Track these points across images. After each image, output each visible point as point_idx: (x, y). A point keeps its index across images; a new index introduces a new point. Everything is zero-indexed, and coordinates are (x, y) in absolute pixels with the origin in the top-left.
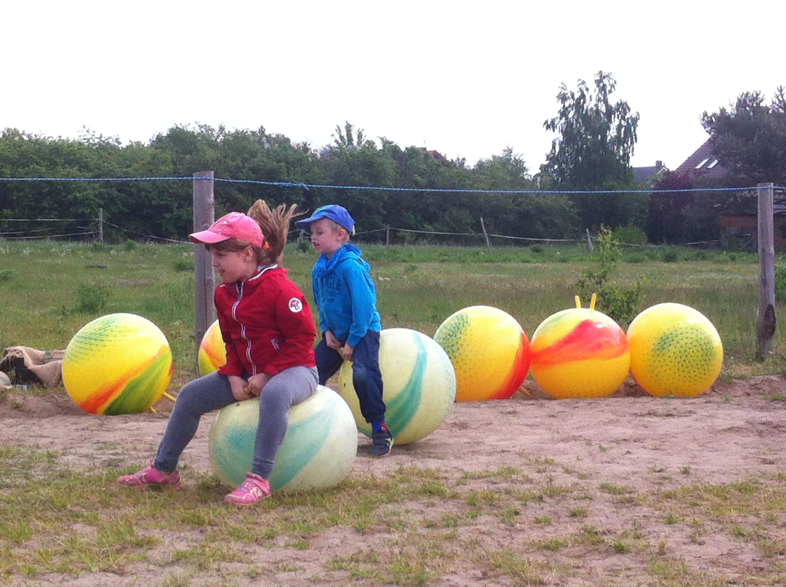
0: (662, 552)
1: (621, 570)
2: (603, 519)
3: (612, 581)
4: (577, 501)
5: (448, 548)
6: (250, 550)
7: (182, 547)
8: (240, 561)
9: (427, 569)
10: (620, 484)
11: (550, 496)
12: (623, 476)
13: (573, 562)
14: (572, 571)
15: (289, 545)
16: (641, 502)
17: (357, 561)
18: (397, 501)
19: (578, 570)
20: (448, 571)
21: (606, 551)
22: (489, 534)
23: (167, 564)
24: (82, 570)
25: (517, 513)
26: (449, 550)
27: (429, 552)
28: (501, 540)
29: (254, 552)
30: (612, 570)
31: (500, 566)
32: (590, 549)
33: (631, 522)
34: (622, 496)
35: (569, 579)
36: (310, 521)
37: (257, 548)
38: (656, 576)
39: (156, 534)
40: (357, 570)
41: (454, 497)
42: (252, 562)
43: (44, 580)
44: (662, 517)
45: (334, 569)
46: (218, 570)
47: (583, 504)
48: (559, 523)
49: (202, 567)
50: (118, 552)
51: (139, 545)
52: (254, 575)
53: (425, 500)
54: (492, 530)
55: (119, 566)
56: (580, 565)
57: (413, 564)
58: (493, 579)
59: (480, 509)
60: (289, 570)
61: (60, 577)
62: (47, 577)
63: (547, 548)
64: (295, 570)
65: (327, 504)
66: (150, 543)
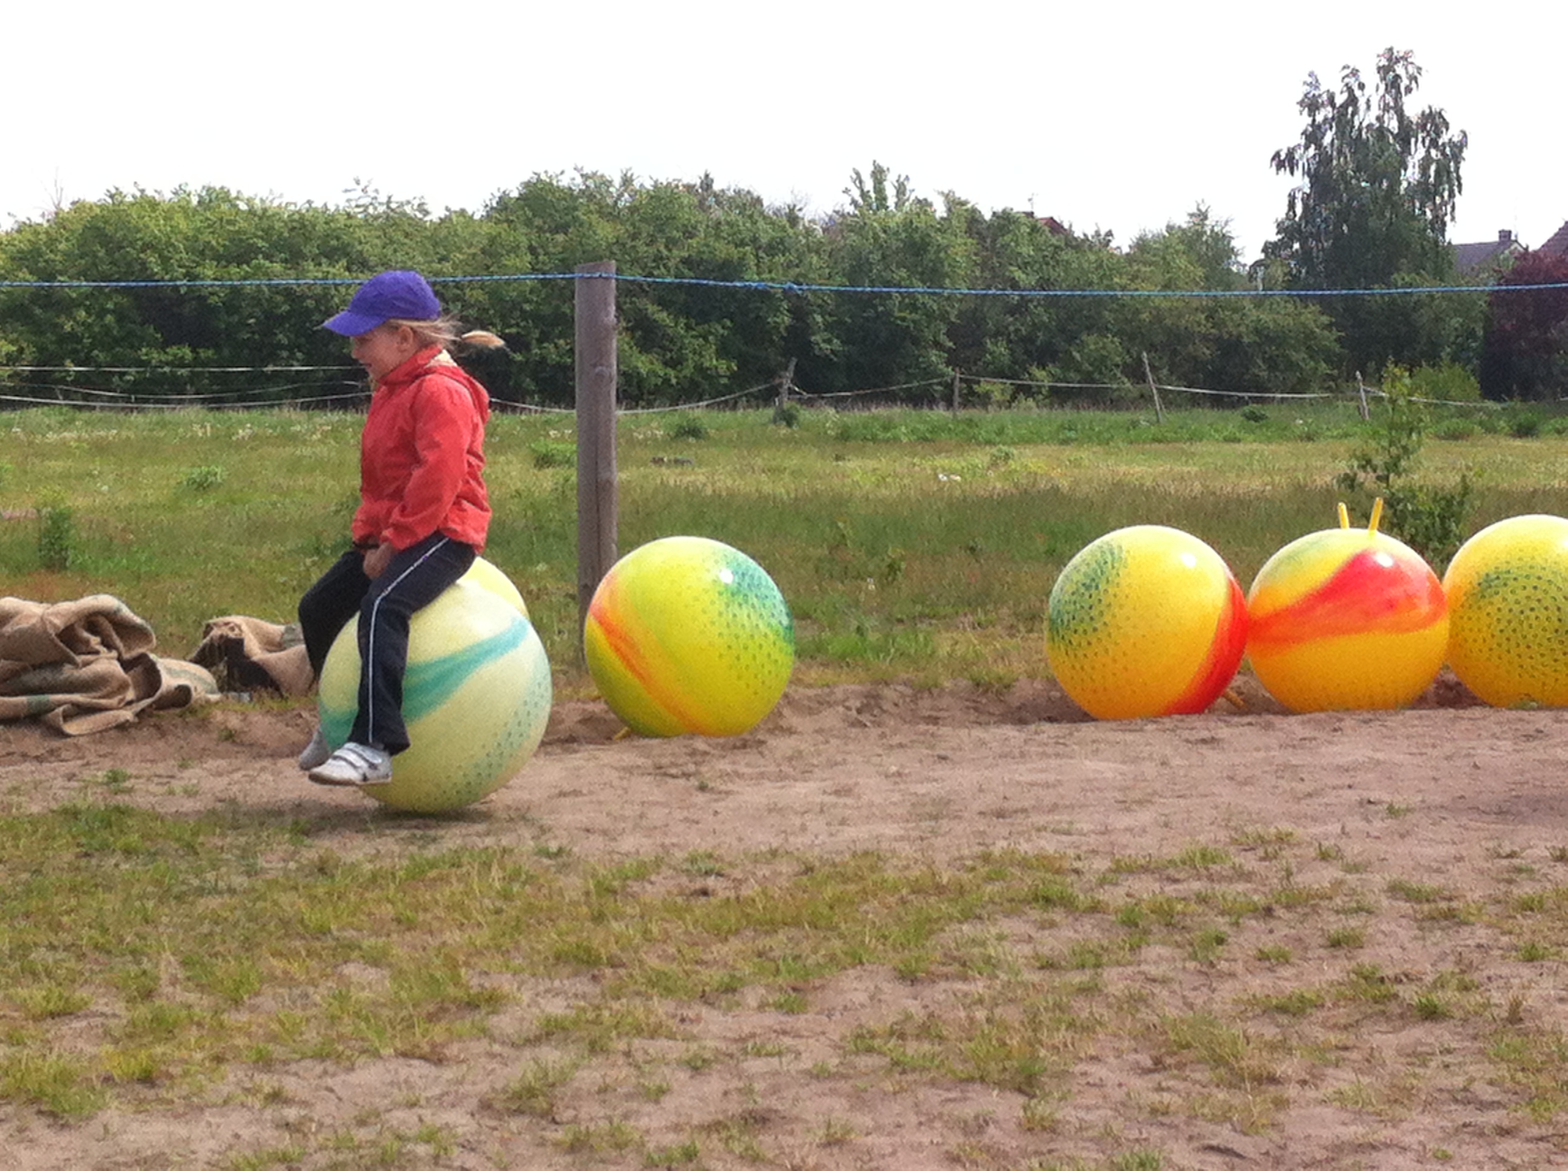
0: (1515, 1016)
1: (1433, 1054)
2: (1395, 952)
3: (1415, 1075)
4: (1342, 916)
5: (1083, 1009)
6: (691, 1014)
7: (556, 1008)
8: (671, 1036)
9: (1043, 1053)
10: (1431, 882)
11: (1288, 907)
12: (1435, 865)
13: (1334, 1038)
14: (1332, 1056)
15: (768, 1005)
16: (1472, 919)
17: (902, 1036)
18: (979, 918)
19: (1346, 1054)
20: (1082, 1055)
21: (1402, 1016)
22: (1164, 981)
23: (528, 1041)
24: (363, 1052)
25: (1220, 941)
26: (1085, 1015)
27: (1045, 1017)
28: (1190, 995)
29: (698, 1019)
30: (1414, 1054)
31: (1188, 1046)
32: (1369, 1011)
33: (1452, 958)
34: (1433, 905)
35: (1330, 1071)
36: (807, 957)
37: (704, 1011)
38: (1504, 1065)
39: (506, 984)
40: (904, 1053)
41: (1095, 908)
42: (694, 1038)
43: (287, 1072)
44: (1516, 948)
45: (857, 1053)
46: (628, 1054)
47: (1354, 922)
48: (1306, 960)
49: (595, 1048)
50: (431, 1018)
51: (472, 1005)
52: (699, 1063)
53: (1035, 914)
54: (1171, 975)
55: (434, 1046)
56: (1350, 1043)
57: (1014, 1042)
58: (1175, 1072)
59: (1146, 932)
60: (769, 1055)
61: (319, 1069)
62: (293, 1067)
63: (1282, 1009)
64: (780, 1054)
65: (843, 926)
66: (493, 1001)
